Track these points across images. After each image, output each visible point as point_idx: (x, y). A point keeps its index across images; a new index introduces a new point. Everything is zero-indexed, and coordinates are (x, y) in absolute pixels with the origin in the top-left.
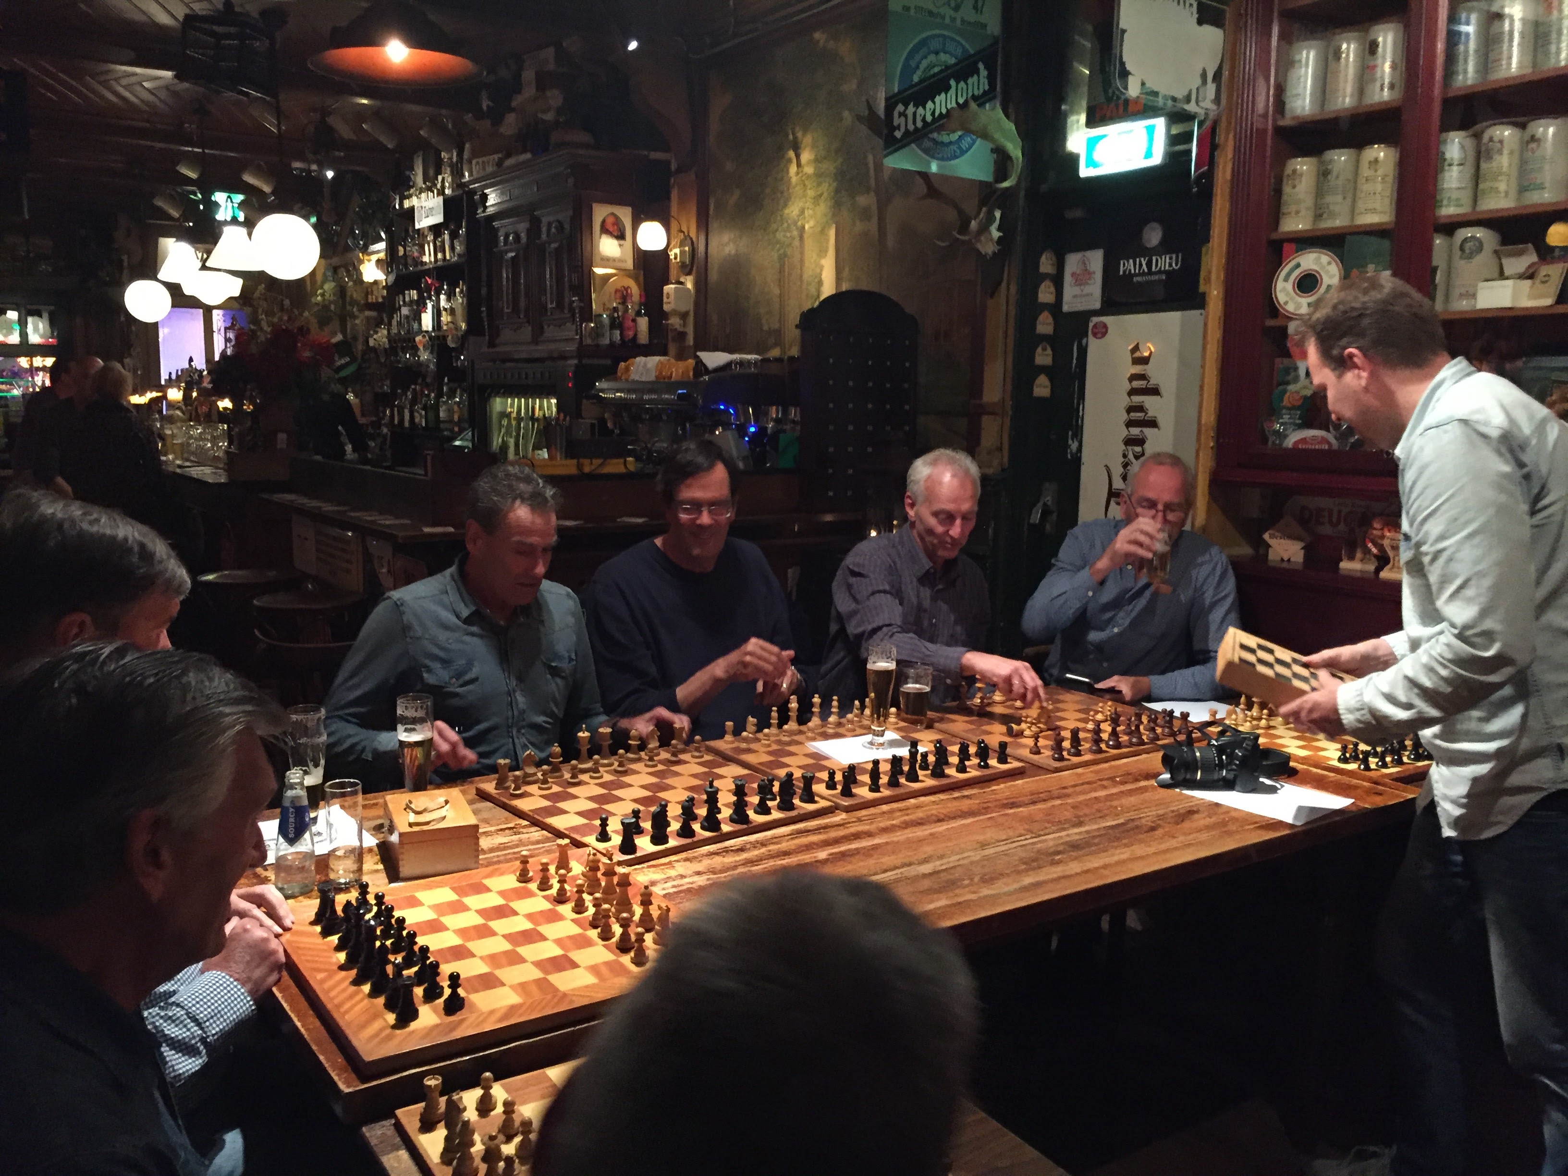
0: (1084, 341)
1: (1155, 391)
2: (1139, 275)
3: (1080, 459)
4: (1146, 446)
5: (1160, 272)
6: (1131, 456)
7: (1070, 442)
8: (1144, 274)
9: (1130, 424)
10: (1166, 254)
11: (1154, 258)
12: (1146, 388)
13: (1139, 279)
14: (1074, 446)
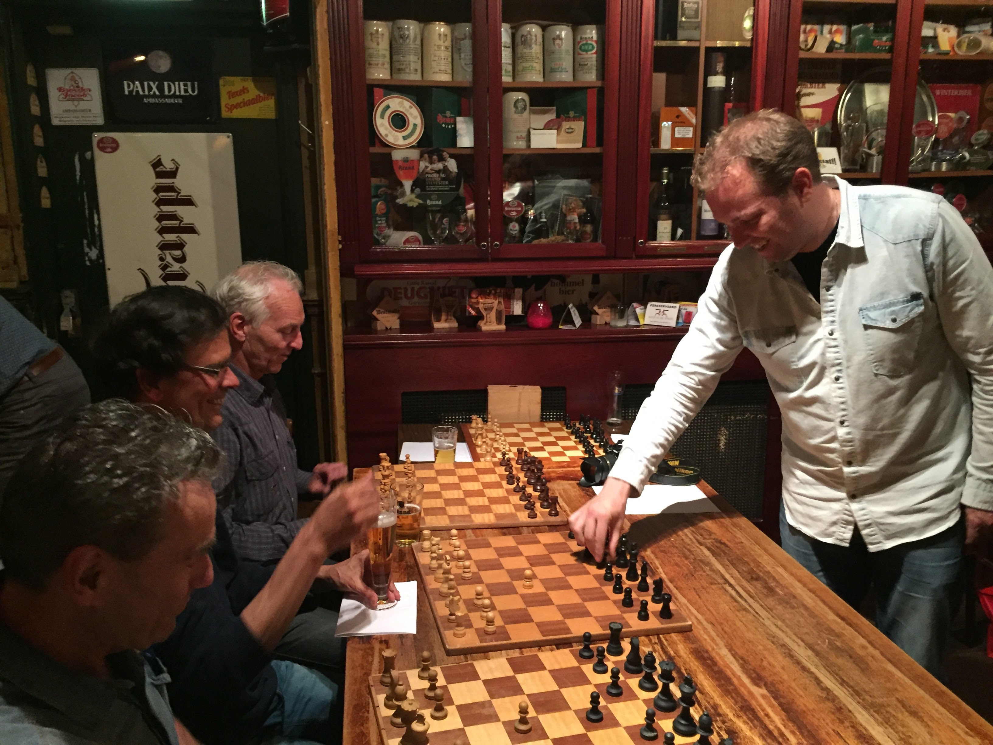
0: (88, 155)
1: (188, 202)
2: (149, 96)
3: (103, 265)
4: (186, 249)
5: (174, 96)
6: (169, 259)
7: (87, 250)
8: (154, 96)
9: (162, 231)
10: (179, 80)
11: (166, 84)
12: (177, 199)
13: (151, 100)
14: (93, 254)
